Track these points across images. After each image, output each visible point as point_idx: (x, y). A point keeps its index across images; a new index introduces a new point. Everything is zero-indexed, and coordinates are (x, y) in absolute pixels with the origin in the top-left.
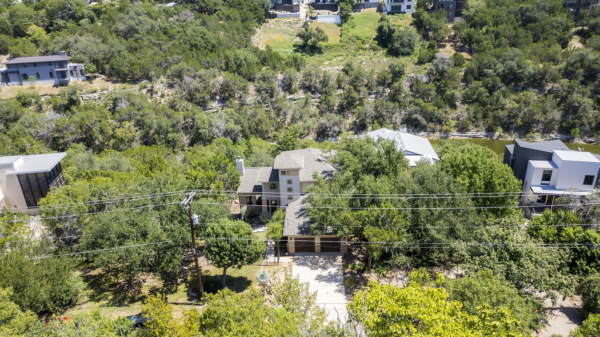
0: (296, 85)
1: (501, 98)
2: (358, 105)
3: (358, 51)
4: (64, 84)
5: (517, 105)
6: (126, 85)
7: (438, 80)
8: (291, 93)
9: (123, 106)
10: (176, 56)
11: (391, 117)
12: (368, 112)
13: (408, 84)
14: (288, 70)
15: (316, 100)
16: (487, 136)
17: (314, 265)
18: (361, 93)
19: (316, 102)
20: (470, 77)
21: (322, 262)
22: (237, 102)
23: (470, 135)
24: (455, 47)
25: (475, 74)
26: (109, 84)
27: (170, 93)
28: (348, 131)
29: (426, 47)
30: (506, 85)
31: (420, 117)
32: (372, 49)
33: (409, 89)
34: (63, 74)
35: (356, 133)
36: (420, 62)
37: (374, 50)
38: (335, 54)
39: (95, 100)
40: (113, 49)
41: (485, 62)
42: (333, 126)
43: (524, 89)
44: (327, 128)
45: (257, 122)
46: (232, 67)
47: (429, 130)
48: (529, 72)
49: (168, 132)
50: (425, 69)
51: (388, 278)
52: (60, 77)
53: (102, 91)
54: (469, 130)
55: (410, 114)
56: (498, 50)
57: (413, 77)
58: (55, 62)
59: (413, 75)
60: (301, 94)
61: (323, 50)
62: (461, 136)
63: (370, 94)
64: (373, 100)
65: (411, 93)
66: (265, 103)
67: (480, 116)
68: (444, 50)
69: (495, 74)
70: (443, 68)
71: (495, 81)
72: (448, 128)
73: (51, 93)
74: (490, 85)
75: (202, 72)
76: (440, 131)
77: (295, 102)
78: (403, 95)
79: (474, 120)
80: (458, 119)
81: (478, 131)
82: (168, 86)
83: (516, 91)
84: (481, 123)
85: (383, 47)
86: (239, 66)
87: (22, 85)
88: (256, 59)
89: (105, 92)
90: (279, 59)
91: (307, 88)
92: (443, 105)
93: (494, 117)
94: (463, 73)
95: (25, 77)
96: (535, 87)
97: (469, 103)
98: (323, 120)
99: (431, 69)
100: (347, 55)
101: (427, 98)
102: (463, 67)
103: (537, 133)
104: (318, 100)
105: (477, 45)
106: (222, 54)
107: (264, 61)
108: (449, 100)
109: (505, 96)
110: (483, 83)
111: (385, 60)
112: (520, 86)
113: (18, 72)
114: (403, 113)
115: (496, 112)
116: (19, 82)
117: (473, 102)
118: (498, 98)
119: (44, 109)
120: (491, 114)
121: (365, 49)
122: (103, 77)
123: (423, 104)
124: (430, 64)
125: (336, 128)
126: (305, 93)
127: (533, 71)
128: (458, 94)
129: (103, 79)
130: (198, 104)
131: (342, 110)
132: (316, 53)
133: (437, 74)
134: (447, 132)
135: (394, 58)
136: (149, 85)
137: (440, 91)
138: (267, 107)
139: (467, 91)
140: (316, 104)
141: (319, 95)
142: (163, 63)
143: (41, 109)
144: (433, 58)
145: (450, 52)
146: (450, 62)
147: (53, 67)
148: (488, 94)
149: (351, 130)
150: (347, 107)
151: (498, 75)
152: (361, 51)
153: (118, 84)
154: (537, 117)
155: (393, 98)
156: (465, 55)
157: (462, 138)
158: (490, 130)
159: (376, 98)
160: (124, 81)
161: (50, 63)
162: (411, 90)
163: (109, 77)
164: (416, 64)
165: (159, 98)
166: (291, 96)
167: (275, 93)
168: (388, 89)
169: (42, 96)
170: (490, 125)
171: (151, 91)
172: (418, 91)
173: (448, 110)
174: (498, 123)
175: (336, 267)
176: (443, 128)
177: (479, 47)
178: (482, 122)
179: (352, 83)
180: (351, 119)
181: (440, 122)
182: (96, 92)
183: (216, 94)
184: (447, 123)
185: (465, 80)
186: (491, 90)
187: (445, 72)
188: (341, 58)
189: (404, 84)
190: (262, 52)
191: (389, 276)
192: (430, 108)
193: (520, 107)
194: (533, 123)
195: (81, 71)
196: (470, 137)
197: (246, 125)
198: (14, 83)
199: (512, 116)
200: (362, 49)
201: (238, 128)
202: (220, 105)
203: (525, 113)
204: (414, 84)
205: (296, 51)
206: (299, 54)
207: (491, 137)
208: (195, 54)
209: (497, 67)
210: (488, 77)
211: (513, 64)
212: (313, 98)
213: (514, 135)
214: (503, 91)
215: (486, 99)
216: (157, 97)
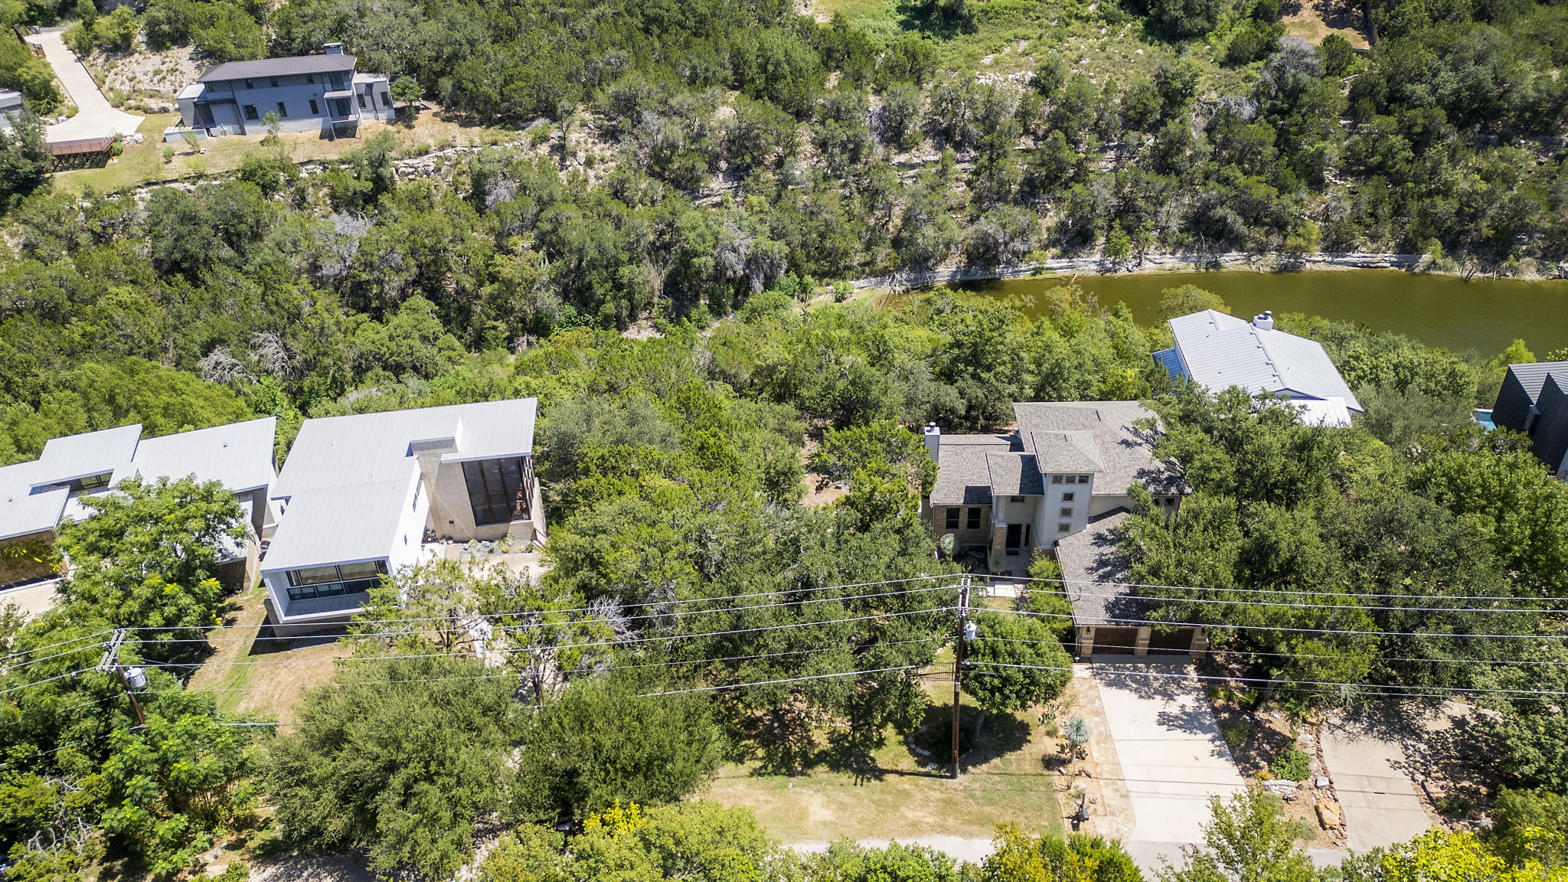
0: (914, 127)
1: (1444, 166)
2: (1072, 179)
3: (1067, 25)
4: (346, 131)
5: (1483, 186)
6: (494, 133)
7: (1283, 113)
8: (903, 149)
9: (501, 193)
10: (612, 52)
11: (1156, 213)
12: (1100, 200)
13: (1202, 122)
14: (895, 86)
15: (966, 165)
16: (1399, 265)
17: (1144, 689)
18: (1083, 147)
19: (965, 170)
20: (1366, 104)
21: (1156, 679)
22: (770, 175)
23: (1355, 260)
24: (1326, 11)
25: (1381, 98)
26: (453, 128)
27: (608, 154)
28: (1046, 248)
29: (1249, 11)
30: (1460, 129)
31: (1232, 217)
32: (1105, 18)
33: (1204, 135)
34: (342, 107)
35: (1064, 254)
36: (1234, 59)
37: (1109, 22)
38: (1008, 34)
39: (428, 174)
40: (458, 36)
41: (1410, 63)
42: (1012, 239)
43: (1504, 139)
44: (996, 244)
45: (822, 229)
46: (753, 80)
47: (1250, 245)
48: (1523, 97)
49: (618, 263)
50: (1248, 79)
51: (1312, 724)
52: (335, 111)
53: (442, 148)
54: (1352, 248)
55: (1208, 206)
56: (1443, 29)
57: (1215, 104)
58: (322, 75)
59: (1214, 96)
60: (927, 152)
61: (975, 21)
62: (1331, 263)
63: (1103, 150)
64: (1111, 166)
65: (1210, 148)
66: (840, 177)
67: (1385, 210)
68: (1296, 19)
69: (1432, 99)
70: (1296, 81)
71: (1432, 118)
72: (1300, 241)
73: (321, 157)
74: (1418, 129)
75: (683, 98)
76: (1279, 249)
77: (911, 173)
78: (1188, 153)
79: (1369, 221)
80: (1327, 219)
81: (1376, 251)
82: (600, 136)
83: (1481, 145)
84: (1386, 230)
85: (1133, 13)
86: (774, 78)
87: (243, 133)
88: (813, 58)
89: (449, 152)
90: (869, 53)
91: (944, 135)
92: (1291, 181)
93: (1423, 214)
94: (1346, 92)
95: (252, 114)
96: (1533, 135)
97: (1357, 175)
98: (988, 225)
99: (1263, 83)
100: (1040, 38)
101: (1252, 161)
102: (1349, 74)
103: (1527, 259)
104: (973, 167)
105: (1387, 11)
106: (724, 43)
107: (830, 58)
108: (1308, 166)
109: (1453, 159)
110: (1399, 122)
111: (1140, 51)
112: (1493, 133)
113: (233, 101)
114: (1186, 200)
115: (1428, 201)
116: (237, 127)
117: (1370, 172)
118: (1436, 165)
119: (310, 199)
120: (1414, 206)
121: (1087, 19)
122: (435, 108)
123: (1242, 180)
124: (1261, 64)
125: (1018, 245)
126: (939, 147)
127: (1536, 95)
128: (1333, 151)
129: (435, 115)
130: (677, 183)
131: (1031, 192)
132: (958, 31)
133: (1281, 95)
134: (1296, 251)
135: (1165, 45)
136: (555, 134)
137: (1285, 143)
138: (844, 186)
139: (1356, 143)
140: (965, 176)
141: (973, 153)
142: (583, 72)
143: (304, 199)
144: (1269, 48)
145: (1312, 27)
146: (1316, 62)
147: (317, 87)
148: (1412, 154)
149: (1054, 246)
150: (1043, 185)
151: (1439, 101)
152: (1076, 25)
153: (477, 130)
154: (1532, 219)
155: (1163, 162)
156: (1352, 37)
157: (1334, 268)
158: (1408, 249)
159: (1118, 159)
160: (488, 122)
161: (310, 78)
162: (1211, 141)
163: (448, 109)
164: (1222, 65)
165: (581, 169)
166: (903, 158)
167: (865, 151)
168: (1149, 135)
169: (302, 164)
170: (1411, 235)
171: (561, 149)
172: (1226, 144)
173: (1304, 196)
174: (1432, 230)
175: (1190, 693)
176: (1288, 242)
177: (1392, 18)
178: (1389, 226)
179: (1057, 121)
180: (1052, 219)
181: (1279, 225)
182: (427, 153)
183: (717, 157)
184: (1301, 230)
185: (1353, 112)
186: (1420, 142)
187: (1303, 91)
188: (1023, 45)
189: (1194, 124)
190: (823, 34)
191: (1314, 720)
192: (1260, 190)
193: (1492, 192)
194: (1520, 232)
195: (384, 95)
196: (1355, 265)
197: (797, 239)
198: (226, 128)
199: (1468, 213)
200: (1077, 17)
201: (779, 248)
202: (729, 185)
203: (1502, 207)
204: (1219, 123)
205: (906, 25)
206: (915, 35)
207: (1410, 267)
208: (657, 45)
209: (1438, 80)
210: (1415, 107)
211: (1484, 73)
212: (958, 162)
213: (1468, 263)
214: (1449, 146)
215: (1406, 168)
216: (575, 164)
